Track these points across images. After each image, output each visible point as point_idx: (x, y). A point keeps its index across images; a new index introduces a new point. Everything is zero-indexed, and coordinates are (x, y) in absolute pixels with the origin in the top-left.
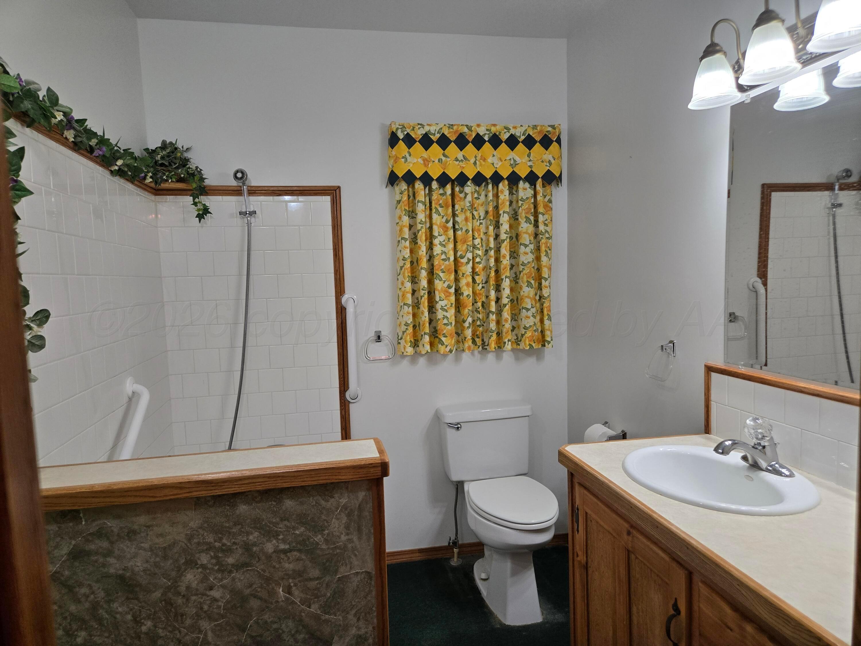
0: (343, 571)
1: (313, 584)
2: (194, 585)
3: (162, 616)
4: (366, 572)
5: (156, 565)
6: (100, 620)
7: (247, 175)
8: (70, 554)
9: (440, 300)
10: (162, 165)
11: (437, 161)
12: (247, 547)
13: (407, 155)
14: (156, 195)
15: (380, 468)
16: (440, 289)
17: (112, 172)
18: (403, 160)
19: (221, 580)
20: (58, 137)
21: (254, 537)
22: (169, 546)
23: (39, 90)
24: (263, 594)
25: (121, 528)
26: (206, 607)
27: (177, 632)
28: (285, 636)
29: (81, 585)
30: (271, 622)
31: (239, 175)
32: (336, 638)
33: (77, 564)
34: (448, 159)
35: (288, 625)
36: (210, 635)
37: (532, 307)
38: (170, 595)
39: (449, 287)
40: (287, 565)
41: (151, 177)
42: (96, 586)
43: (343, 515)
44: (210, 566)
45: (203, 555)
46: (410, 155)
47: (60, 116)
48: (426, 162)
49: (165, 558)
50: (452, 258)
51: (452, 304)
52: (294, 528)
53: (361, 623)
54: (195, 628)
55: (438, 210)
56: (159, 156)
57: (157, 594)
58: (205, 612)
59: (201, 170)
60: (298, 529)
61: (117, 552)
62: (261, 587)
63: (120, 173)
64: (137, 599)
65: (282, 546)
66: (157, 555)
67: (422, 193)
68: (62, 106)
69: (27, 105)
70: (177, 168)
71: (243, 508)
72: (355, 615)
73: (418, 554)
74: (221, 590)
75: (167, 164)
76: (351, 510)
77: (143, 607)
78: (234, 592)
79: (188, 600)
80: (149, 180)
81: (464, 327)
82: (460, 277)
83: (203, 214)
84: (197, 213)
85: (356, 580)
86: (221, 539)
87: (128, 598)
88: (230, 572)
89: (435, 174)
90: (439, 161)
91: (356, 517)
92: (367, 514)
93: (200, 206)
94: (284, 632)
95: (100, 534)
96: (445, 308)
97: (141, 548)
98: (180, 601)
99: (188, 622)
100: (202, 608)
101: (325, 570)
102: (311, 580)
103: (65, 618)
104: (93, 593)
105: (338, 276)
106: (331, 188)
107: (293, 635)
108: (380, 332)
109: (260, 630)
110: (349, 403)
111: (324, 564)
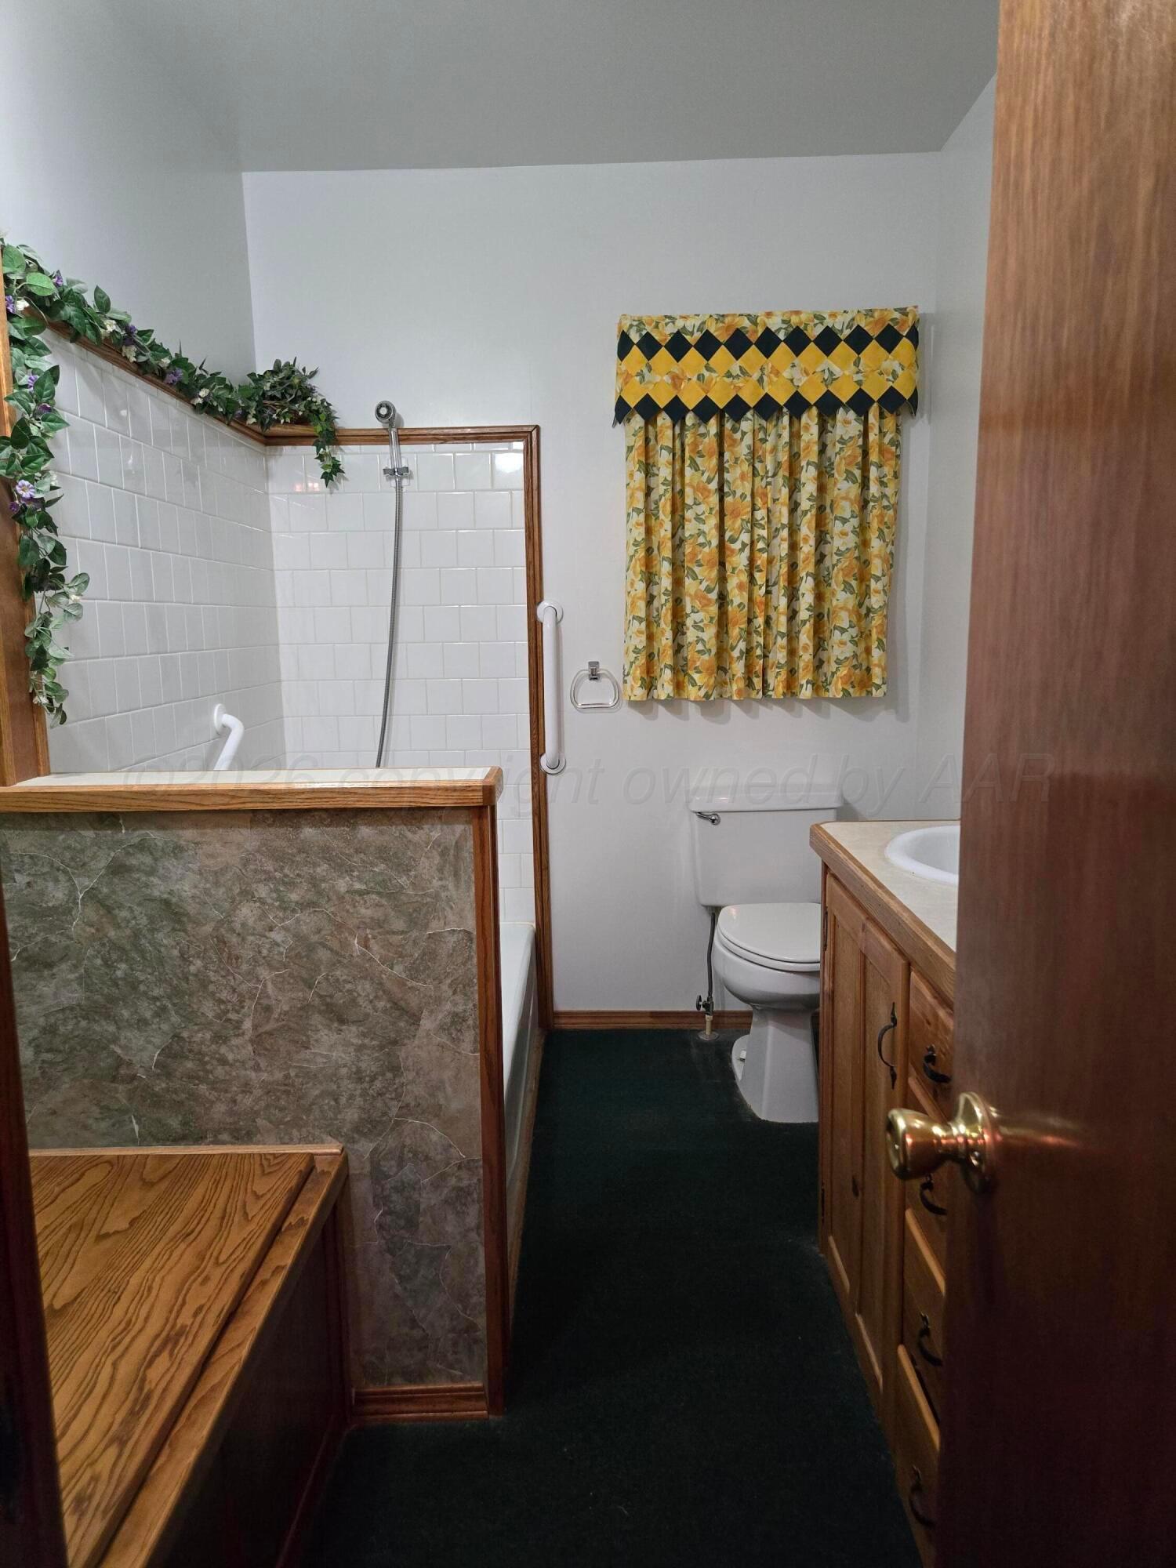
0: (435, 926)
1: (396, 939)
2: (251, 922)
3: (213, 956)
4: (465, 931)
5: (206, 892)
6: (142, 953)
7: (394, 410)
8: (108, 867)
9: (693, 612)
10: (273, 398)
11: (695, 379)
12: (314, 882)
13: (645, 371)
14: (266, 444)
15: (481, 794)
16: (693, 593)
17: (195, 407)
18: (638, 378)
19: (283, 920)
20: (115, 355)
21: (322, 869)
22: (221, 869)
23: (85, 291)
24: (335, 945)
25: (166, 842)
26: (265, 952)
27: (231, 978)
28: (361, 1001)
29: (120, 906)
30: (344, 981)
31: (383, 411)
32: (425, 1013)
33: (116, 880)
34: (714, 375)
35: (365, 988)
36: (270, 986)
37: (851, 626)
38: (222, 930)
39: (709, 590)
40: (363, 911)
41: (255, 416)
42: (137, 910)
43: (435, 852)
44: (269, 901)
45: (261, 886)
46: (650, 369)
47: (111, 327)
48: (676, 380)
49: (217, 884)
50: (715, 542)
51: (712, 618)
52: (372, 864)
53: (459, 998)
54: (252, 975)
55: (695, 462)
56: (269, 385)
57: (208, 929)
58: (264, 958)
59: (329, 405)
60: (377, 865)
61: (161, 871)
62: (332, 934)
63: (207, 408)
64: (185, 931)
65: (358, 886)
66: (207, 881)
67: (669, 433)
68: (115, 312)
69: (69, 311)
70: (294, 402)
71: (308, 832)
72: (450, 986)
73: (649, 1020)
74: (283, 932)
75: (279, 396)
76: (446, 848)
77: (191, 942)
78: (298, 937)
79: (243, 939)
80: (251, 420)
81: (731, 657)
82: (728, 573)
83: (331, 474)
84: (323, 471)
85: (452, 940)
86: (282, 868)
87: (174, 929)
88: (294, 911)
89: (691, 400)
90: (699, 379)
91: (451, 857)
92: (467, 855)
93: (329, 462)
94: (359, 995)
95: (142, 847)
96: (701, 625)
97: (189, 869)
98: (234, 939)
99: (245, 967)
100: (260, 952)
101: (412, 923)
102: (394, 933)
103: (103, 945)
104: (135, 918)
105: (532, 572)
106: (525, 429)
107: (371, 1002)
108: (598, 663)
109: (331, 990)
110: (546, 774)
111: (411, 915)
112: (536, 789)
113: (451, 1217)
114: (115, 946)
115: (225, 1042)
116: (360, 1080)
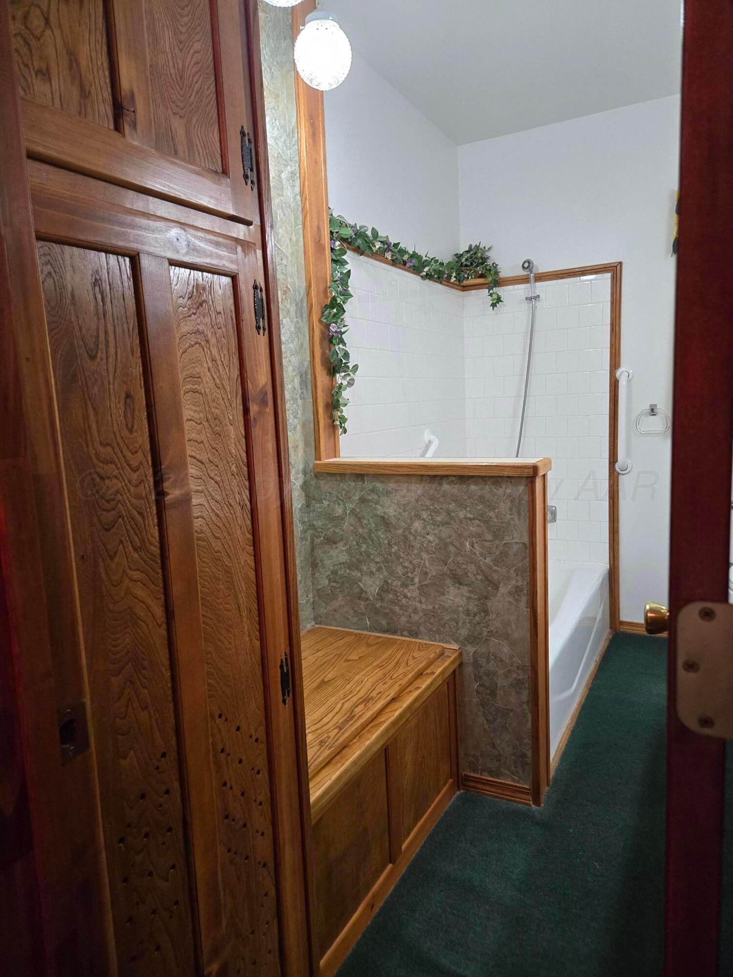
0: (507, 539)
1: (488, 544)
2: (419, 530)
3: (402, 545)
4: (523, 543)
5: (400, 514)
6: (372, 540)
7: (533, 263)
8: (360, 499)
10: (466, 266)
12: (448, 513)
14: (463, 291)
15: (532, 470)
17: (422, 277)
19: (433, 530)
20: (383, 258)
21: (452, 506)
22: (407, 503)
23: (367, 231)
24: (457, 544)
25: (383, 489)
26: (425, 545)
27: (410, 556)
28: (469, 574)
29: (364, 518)
30: (462, 563)
31: (526, 265)
32: (502, 584)
33: (362, 506)
35: (472, 568)
36: (427, 561)
38: (406, 533)
40: (471, 528)
41: (455, 277)
42: (371, 520)
43: (508, 501)
44: (427, 520)
45: (424, 512)
47: (378, 245)
49: (404, 510)
52: (477, 505)
53: (519, 578)
54: (419, 556)
56: (464, 259)
57: (400, 532)
58: (425, 548)
59: (497, 265)
60: (479, 505)
61: (381, 503)
62: (456, 539)
63: (429, 276)
64: (390, 532)
65: (469, 515)
66: (400, 508)
68: (381, 237)
69: (359, 241)
70: (476, 266)
71: (446, 487)
72: (515, 571)
74: (433, 536)
75: (469, 264)
76: (514, 498)
77: (393, 538)
78: (441, 539)
79: (416, 538)
80: (453, 280)
83: (495, 303)
84: (492, 302)
85: (515, 548)
86: (433, 505)
87: (386, 530)
88: (439, 526)
91: (517, 503)
92: (524, 502)
93: (495, 296)
94: (469, 571)
95: (373, 490)
97: (392, 502)
98: (411, 538)
99: (416, 551)
100: (423, 545)
101: (496, 536)
102: (487, 541)
103: (357, 535)
104: (369, 524)
105: (614, 351)
106: (612, 265)
107: (475, 575)
108: (656, 405)
109: (455, 567)
110: (619, 474)
111: (495, 532)
112: (612, 484)
113: (514, 694)
114: (361, 536)
115: (406, 588)
116: (468, 615)
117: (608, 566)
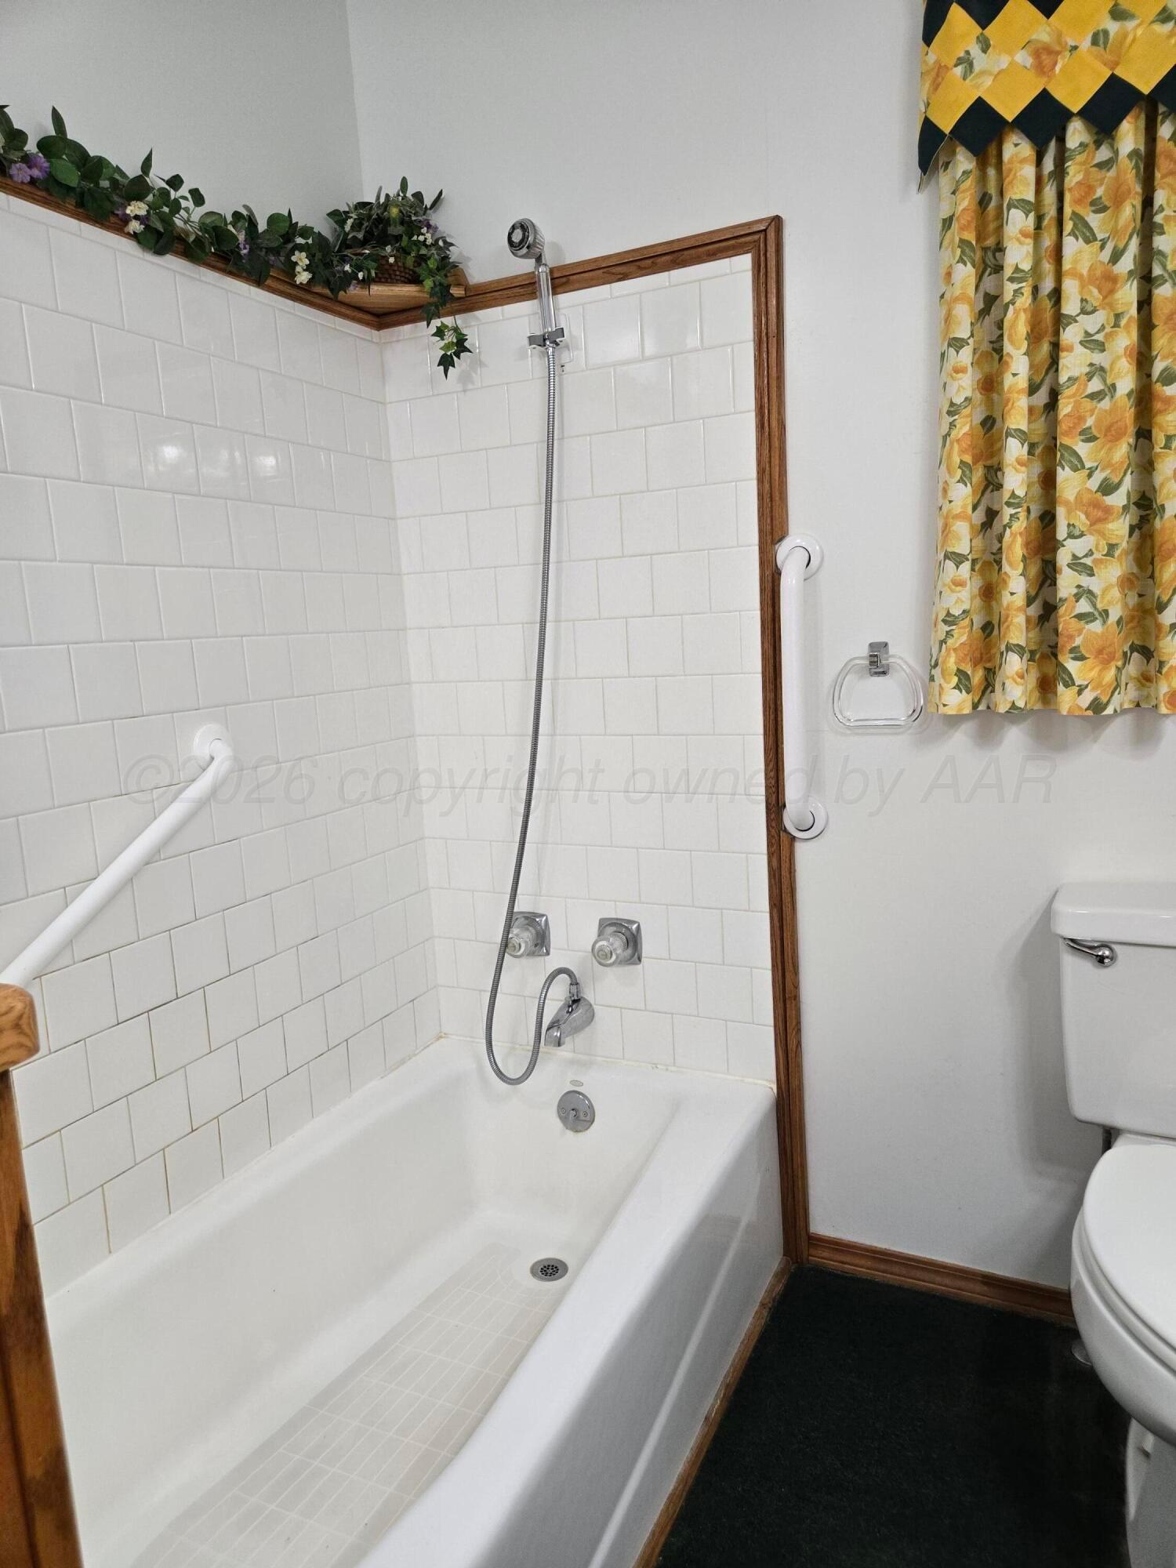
7: (536, 231)
9: (1071, 536)
10: (354, 242)
11: (1086, 44)
13: (975, 50)
14: (380, 326)
16: (1072, 498)
18: (959, 71)
31: (517, 236)
34: (1130, 25)
39: (1107, 488)
46: (985, 46)
48: (1044, 56)
50: (1126, 383)
51: (1112, 547)
55: (1086, 225)
56: (352, 222)
59: (448, 245)
67: (1029, 171)
75: (362, 237)
80: (306, 278)
81: (1159, 626)
82: (1157, 449)
83: (452, 357)
84: (440, 354)
89: (1074, 94)
90: (1095, 42)
93: (450, 337)
96: (1088, 561)
105: (767, 486)
106: (756, 228)
108: (886, 645)
110: (794, 838)
112: (775, 864)
117: (775, 1087)
